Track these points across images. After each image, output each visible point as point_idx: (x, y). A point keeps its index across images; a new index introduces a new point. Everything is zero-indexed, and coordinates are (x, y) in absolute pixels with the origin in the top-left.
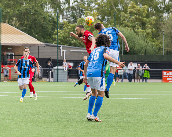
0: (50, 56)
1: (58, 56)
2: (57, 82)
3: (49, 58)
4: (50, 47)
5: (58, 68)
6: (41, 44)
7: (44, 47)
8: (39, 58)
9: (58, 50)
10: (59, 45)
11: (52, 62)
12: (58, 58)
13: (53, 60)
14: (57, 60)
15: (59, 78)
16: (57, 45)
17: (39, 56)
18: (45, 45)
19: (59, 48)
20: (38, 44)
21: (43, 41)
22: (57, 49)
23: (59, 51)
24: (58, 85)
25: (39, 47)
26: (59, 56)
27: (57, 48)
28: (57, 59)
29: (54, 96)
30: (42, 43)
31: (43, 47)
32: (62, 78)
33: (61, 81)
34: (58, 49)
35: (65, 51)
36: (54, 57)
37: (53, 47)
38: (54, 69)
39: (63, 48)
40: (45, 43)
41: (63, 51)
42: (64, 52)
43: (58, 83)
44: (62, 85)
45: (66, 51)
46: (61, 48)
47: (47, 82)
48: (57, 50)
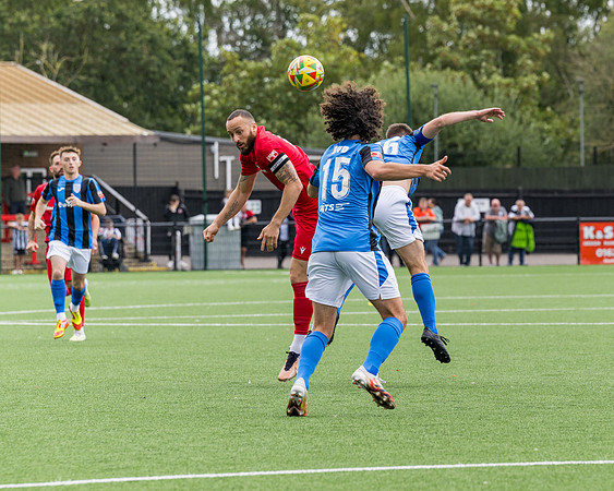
0: (177, 179)
1: (204, 176)
2: (205, 269)
3: (173, 184)
4: (175, 147)
5: (205, 220)
6: (142, 137)
7: (155, 144)
8: (138, 184)
9: (204, 156)
10: (208, 139)
11: (186, 198)
12: (204, 185)
13: (186, 191)
14: (200, 192)
15: (210, 257)
16: (199, 138)
17: (138, 179)
18: (157, 140)
19: (207, 148)
20: (131, 137)
21: (150, 124)
22: (200, 153)
23: (208, 158)
24: (207, 282)
25: (138, 147)
26: (208, 179)
27: (200, 148)
28: (201, 188)
29: (192, 321)
30: (146, 133)
31: (149, 145)
32: (223, 257)
33: (216, 266)
34: (204, 151)
35: (229, 159)
36: (191, 181)
37: (186, 147)
38: (191, 223)
39: (224, 148)
40: (158, 133)
41: (222, 159)
42: (225, 162)
43: (207, 273)
44: (222, 282)
45: (233, 158)
46: (215, 148)
47: (168, 270)
48: (201, 158)
